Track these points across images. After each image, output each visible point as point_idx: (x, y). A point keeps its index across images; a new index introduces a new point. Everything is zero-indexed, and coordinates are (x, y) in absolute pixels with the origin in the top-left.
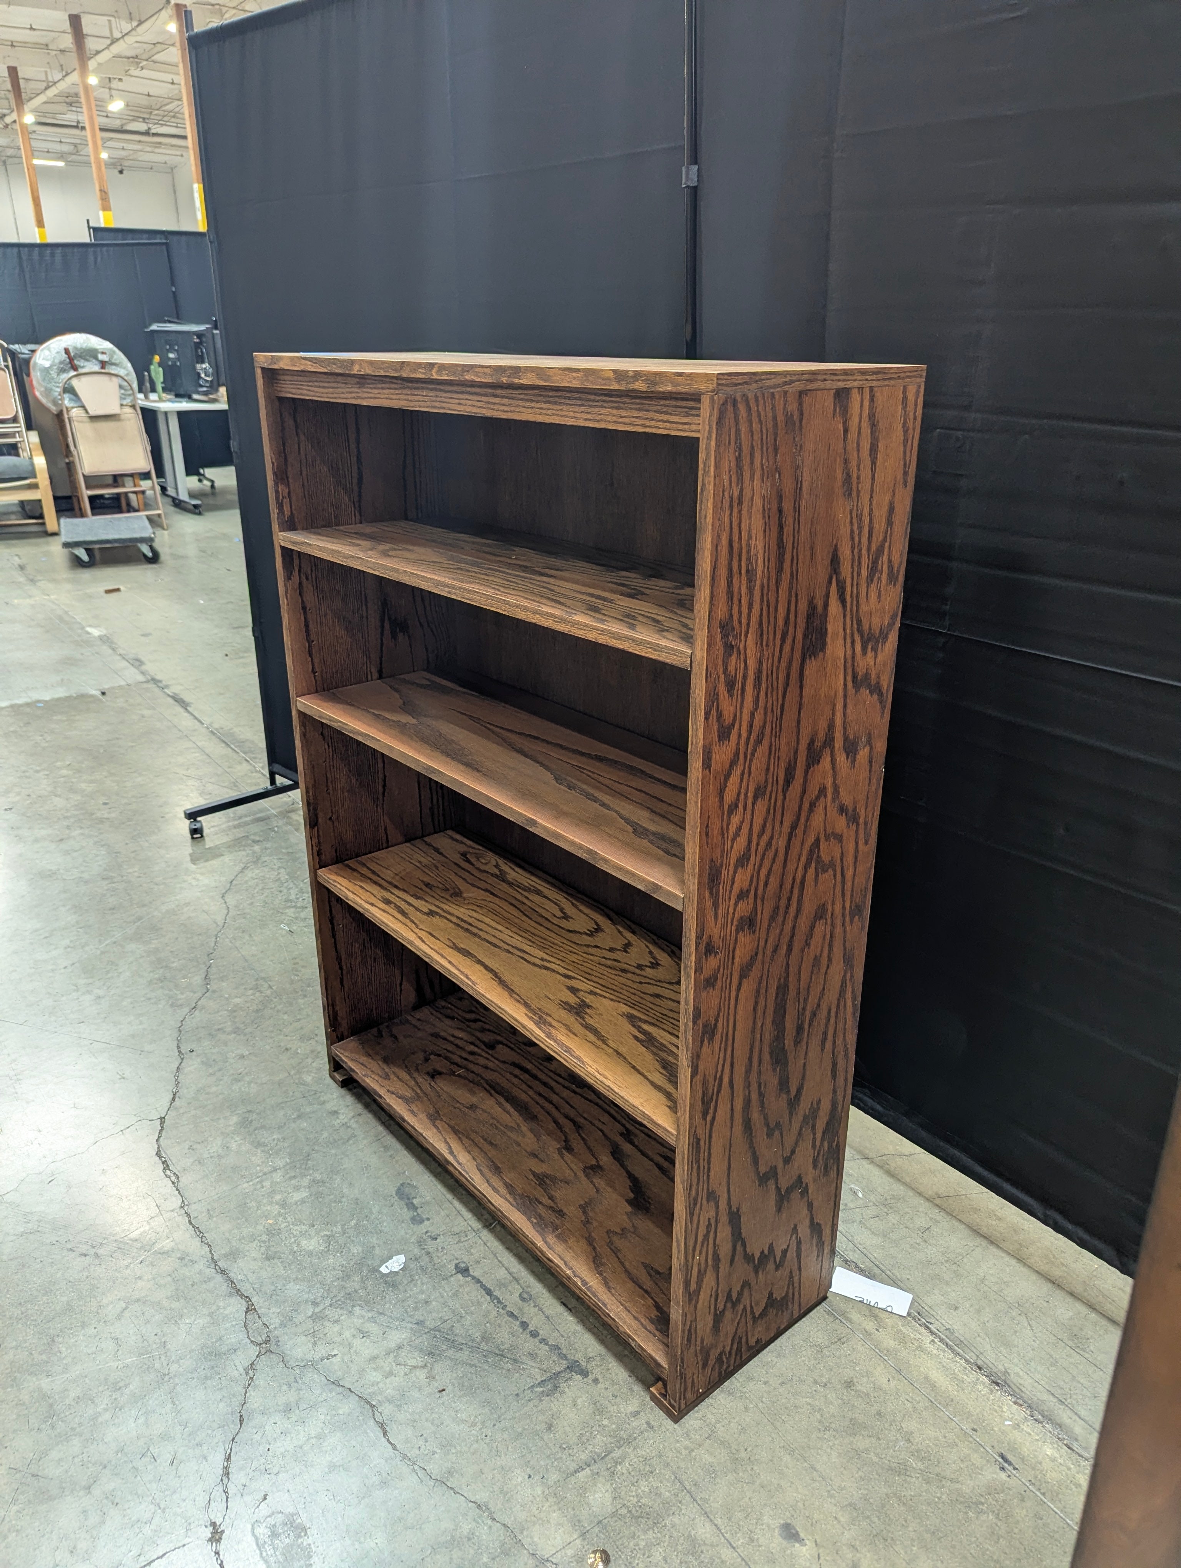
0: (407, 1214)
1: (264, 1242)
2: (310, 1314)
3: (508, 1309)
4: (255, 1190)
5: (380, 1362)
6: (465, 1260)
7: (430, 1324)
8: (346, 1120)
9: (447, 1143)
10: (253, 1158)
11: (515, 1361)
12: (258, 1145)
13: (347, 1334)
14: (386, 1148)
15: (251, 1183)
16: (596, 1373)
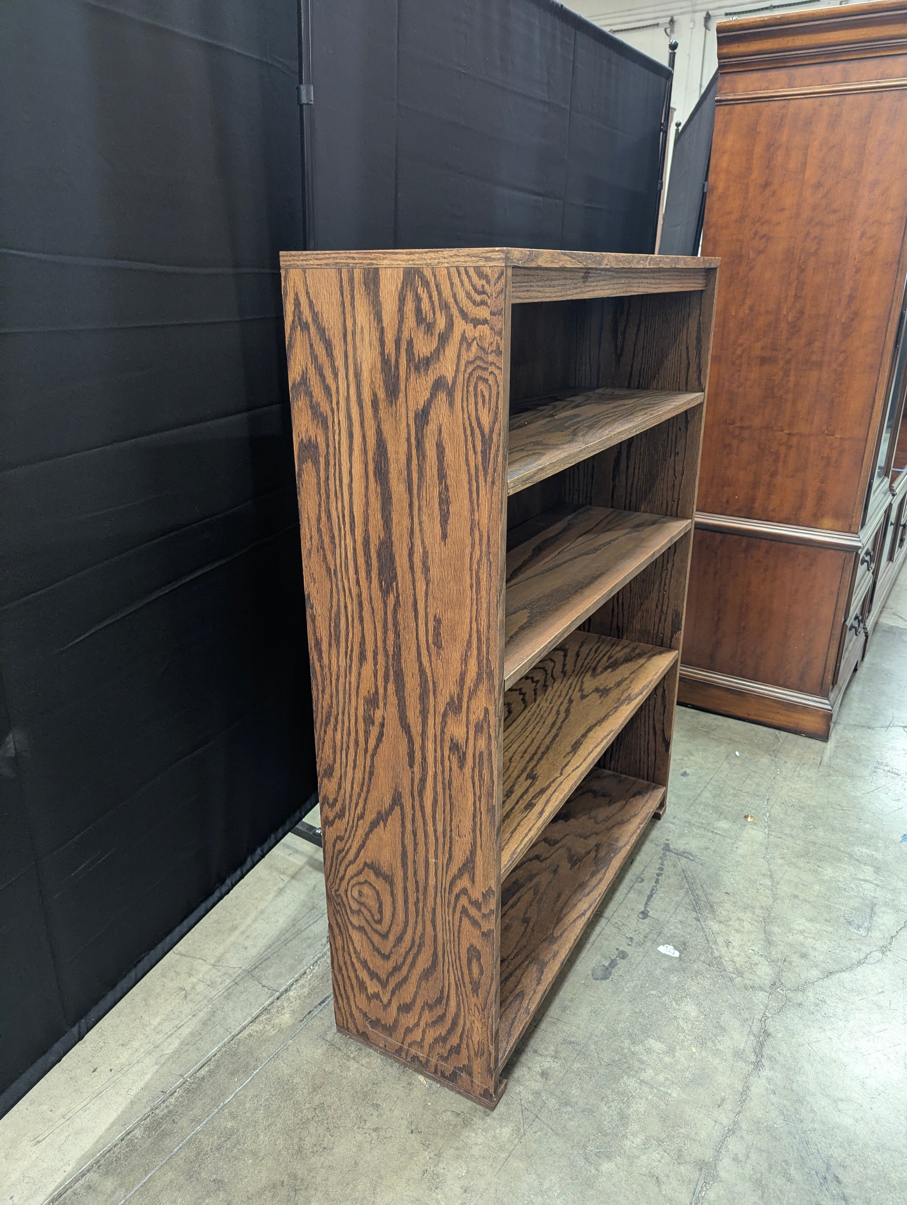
0: (622, 963)
1: (713, 1042)
2: (740, 978)
3: (654, 884)
4: (673, 1083)
5: (737, 927)
6: (636, 916)
7: (694, 914)
8: (549, 1059)
9: (575, 921)
10: (642, 1110)
11: (683, 871)
12: (623, 1118)
13: (735, 951)
14: (564, 1009)
15: (669, 1091)
16: (663, 840)
